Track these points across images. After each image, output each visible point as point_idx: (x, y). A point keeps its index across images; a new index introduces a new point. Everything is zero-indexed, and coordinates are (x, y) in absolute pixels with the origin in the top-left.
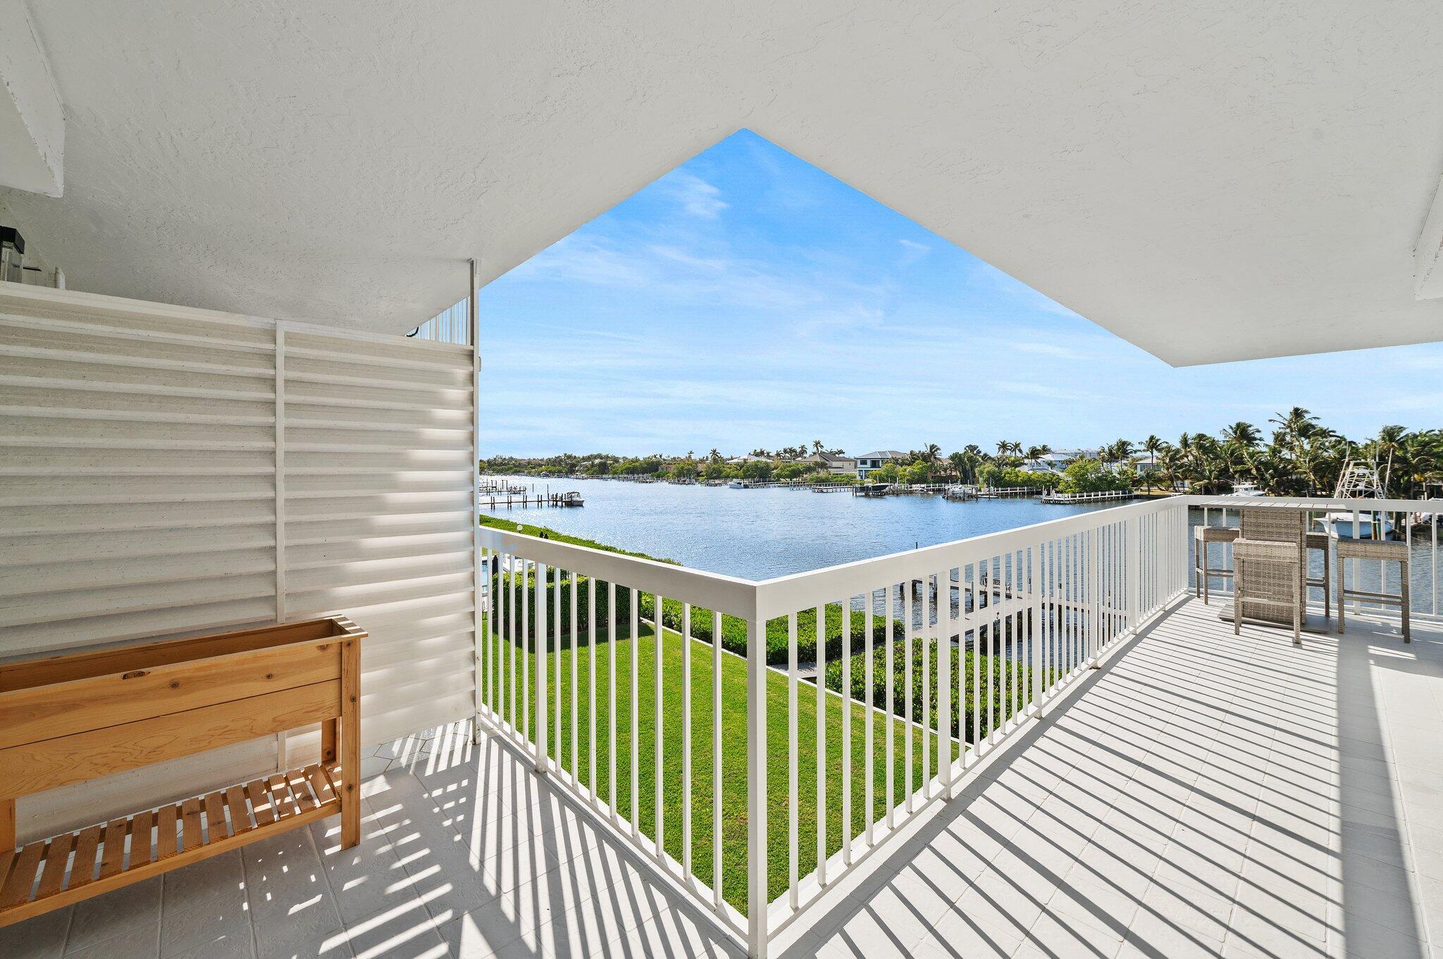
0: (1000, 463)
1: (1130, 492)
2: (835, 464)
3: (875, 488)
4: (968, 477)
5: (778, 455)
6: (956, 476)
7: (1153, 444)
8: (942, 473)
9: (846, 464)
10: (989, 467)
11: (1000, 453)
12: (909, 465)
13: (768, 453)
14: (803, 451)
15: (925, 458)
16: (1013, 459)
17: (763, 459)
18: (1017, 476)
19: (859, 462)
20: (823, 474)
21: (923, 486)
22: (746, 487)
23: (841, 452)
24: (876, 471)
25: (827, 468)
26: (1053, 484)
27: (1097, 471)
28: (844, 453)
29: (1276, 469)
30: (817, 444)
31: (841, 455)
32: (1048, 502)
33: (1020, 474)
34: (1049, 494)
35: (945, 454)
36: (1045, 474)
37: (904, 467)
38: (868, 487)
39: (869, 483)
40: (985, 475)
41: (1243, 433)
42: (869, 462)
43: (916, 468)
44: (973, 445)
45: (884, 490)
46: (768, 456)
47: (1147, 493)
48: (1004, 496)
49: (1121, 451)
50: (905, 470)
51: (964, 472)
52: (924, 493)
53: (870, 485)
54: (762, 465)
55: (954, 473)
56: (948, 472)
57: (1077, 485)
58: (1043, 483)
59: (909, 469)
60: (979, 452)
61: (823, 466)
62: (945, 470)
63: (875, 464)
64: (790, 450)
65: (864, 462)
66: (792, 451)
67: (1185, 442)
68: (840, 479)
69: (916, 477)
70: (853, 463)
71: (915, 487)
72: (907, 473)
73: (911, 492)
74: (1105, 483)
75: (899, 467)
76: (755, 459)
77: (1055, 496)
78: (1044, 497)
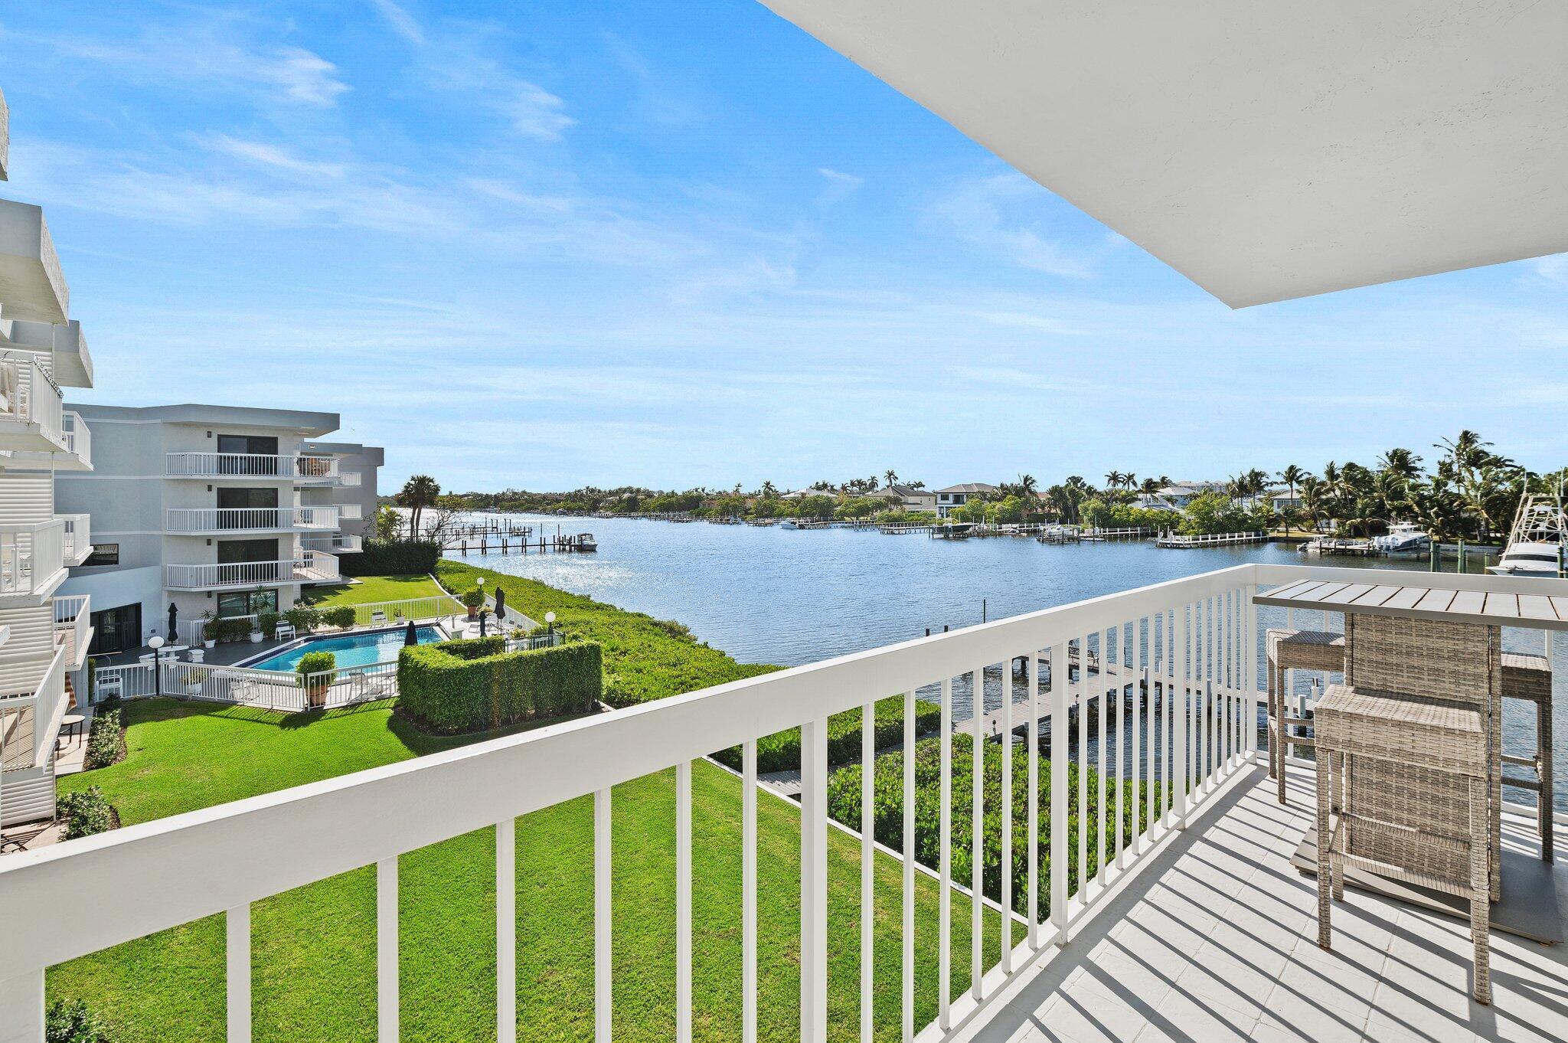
0: (1109, 498)
1: (1265, 533)
2: (911, 499)
3: (956, 529)
4: (1070, 516)
5: (844, 488)
6: (1056, 514)
7: (1292, 475)
8: (1039, 510)
9: (925, 499)
10: (1095, 503)
11: (1110, 486)
12: (999, 500)
13: (832, 487)
14: (873, 484)
15: (1019, 492)
16: (1124, 493)
17: (825, 493)
18: (1129, 514)
19: (939, 496)
20: (896, 511)
21: (1015, 526)
22: (802, 527)
23: (920, 485)
24: (959, 507)
25: (901, 504)
26: (1171, 524)
27: (1225, 507)
28: (924, 486)
29: (1440, 506)
30: (890, 474)
31: (920, 489)
32: (1164, 546)
33: (1132, 512)
34: (1165, 536)
35: (1042, 487)
36: (1162, 512)
37: (993, 503)
38: (947, 527)
39: (949, 522)
40: (1090, 513)
41: (1401, 461)
42: (951, 497)
43: (1007, 504)
44: (1076, 476)
45: (967, 532)
46: (832, 490)
47: (1285, 535)
48: (1112, 539)
49: (1253, 484)
50: (994, 506)
51: (1066, 509)
52: (1015, 534)
53: (950, 525)
54: (823, 501)
55: (1053, 511)
56: (1047, 509)
57: (1201, 525)
58: (1160, 522)
59: (999, 505)
60: (1084, 485)
61: (896, 501)
62: (1043, 507)
63: (958, 499)
64: (859, 482)
65: (945, 497)
66: (860, 483)
67: (1331, 473)
68: (916, 517)
69: (1007, 515)
70: (933, 499)
71: (1006, 527)
72: (996, 510)
73: (1001, 534)
74: (1235, 523)
75: (986, 503)
76: (815, 493)
77: (1173, 539)
78: (1160, 539)
